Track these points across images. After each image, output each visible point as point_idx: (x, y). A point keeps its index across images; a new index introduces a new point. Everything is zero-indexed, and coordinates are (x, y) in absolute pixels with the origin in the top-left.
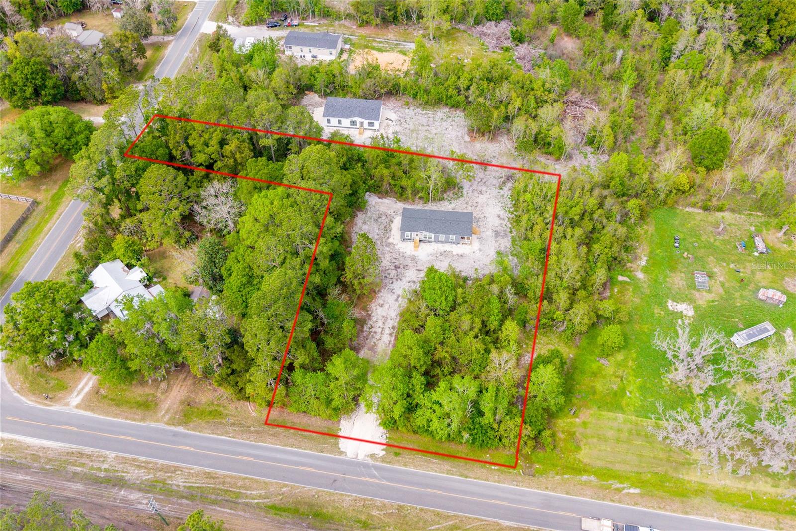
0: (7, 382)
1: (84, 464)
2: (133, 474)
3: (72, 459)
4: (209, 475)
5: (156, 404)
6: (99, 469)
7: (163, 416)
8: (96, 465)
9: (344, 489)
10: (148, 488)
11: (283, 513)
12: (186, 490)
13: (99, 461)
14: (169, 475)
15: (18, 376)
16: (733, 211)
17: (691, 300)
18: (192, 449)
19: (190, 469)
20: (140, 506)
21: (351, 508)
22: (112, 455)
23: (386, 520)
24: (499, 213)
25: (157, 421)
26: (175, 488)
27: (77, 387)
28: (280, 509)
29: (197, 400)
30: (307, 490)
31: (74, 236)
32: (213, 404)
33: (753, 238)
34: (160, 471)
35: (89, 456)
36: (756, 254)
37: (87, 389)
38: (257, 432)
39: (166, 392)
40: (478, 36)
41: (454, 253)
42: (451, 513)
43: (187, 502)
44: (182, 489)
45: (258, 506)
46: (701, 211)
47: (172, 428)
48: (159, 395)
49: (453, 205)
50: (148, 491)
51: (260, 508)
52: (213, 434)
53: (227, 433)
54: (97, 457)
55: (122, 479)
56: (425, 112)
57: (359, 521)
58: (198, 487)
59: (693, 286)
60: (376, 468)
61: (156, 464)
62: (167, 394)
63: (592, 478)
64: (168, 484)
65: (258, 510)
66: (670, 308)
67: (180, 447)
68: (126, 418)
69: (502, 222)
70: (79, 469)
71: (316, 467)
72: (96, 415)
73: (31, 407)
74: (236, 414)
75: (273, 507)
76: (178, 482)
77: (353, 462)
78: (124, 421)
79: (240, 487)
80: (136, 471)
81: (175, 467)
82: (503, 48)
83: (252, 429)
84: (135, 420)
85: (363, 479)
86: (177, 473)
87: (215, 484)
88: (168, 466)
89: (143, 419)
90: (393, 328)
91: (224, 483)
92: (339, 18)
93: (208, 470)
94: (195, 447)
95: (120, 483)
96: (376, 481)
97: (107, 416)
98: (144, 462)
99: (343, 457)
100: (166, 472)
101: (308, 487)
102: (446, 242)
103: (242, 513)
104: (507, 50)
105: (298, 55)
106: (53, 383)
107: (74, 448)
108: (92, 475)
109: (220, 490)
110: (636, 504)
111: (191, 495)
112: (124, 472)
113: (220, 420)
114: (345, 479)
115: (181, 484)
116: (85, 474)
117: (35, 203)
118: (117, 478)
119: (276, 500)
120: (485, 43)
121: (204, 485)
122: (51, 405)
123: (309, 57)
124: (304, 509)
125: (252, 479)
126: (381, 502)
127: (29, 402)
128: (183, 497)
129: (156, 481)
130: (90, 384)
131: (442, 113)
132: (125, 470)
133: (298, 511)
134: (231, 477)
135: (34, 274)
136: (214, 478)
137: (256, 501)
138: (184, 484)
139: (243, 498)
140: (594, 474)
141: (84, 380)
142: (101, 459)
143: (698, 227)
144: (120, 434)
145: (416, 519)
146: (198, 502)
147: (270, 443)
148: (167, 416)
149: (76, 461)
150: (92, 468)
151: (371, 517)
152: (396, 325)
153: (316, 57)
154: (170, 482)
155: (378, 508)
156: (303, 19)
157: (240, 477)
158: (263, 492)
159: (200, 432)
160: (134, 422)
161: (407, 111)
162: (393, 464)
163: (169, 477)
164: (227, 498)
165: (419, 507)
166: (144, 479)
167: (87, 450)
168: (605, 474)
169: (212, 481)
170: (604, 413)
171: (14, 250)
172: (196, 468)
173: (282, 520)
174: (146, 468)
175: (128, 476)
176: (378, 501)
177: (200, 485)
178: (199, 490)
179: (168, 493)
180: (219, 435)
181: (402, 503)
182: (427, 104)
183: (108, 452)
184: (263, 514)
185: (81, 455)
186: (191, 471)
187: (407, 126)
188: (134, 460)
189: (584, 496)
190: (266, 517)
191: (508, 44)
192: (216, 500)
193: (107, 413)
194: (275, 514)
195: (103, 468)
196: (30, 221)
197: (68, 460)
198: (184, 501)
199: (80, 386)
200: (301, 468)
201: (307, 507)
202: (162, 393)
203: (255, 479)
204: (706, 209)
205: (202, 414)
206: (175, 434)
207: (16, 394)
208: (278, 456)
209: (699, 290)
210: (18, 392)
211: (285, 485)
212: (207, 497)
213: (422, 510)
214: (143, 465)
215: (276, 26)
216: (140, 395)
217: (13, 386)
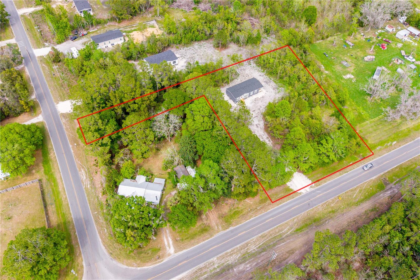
0: (127, 267)
1: (206, 272)
2: (231, 260)
3: (199, 274)
4: (263, 237)
5: (209, 226)
6: (215, 269)
7: (218, 228)
8: (212, 268)
9: (315, 205)
10: (243, 260)
11: (303, 229)
12: (259, 249)
13: (211, 266)
14: (246, 248)
15: (129, 261)
16: (331, 36)
17: (349, 73)
18: (245, 232)
19: (252, 240)
20: (248, 269)
21: (324, 209)
22: (215, 259)
23: (338, 205)
24: (259, 74)
25: (218, 232)
26: (253, 252)
27: (165, 245)
28: (300, 229)
29: (224, 213)
30: (303, 215)
31: (82, 184)
32: (231, 210)
33: (346, 42)
34: (241, 250)
35: (205, 267)
36: (351, 47)
37: (171, 242)
38: (262, 208)
39: (207, 219)
40: (177, 8)
41: (259, 98)
42: (355, 187)
43: (264, 253)
44: (257, 250)
45: (292, 234)
46: (322, 41)
47: (228, 230)
48: (205, 222)
49: (239, 80)
50: (244, 261)
51: (293, 234)
52: (246, 220)
53: (251, 217)
54: (209, 265)
55: (229, 265)
56: (188, 48)
57: (330, 212)
58: (262, 244)
59: (345, 67)
60: (317, 190)
61: (237, 248)
62: (209, 219)
63: (379, 147)
64: (250, 252)
65: (293, 235)
66: (345, 78)
67: (239, 235)
68: (204, 240)
69: (263, 77)
70: (206, 276)
71: (297, 204)
72: (188, 249)
73: (153, 268)
74: (245, 207)
75: (297, 230)
76: (253, 248)
77: (308, 193)
78: (204, 242)
79: (278, 232)
80: (231, 257)
81: (246, 244)
82: (193, 9)
83: (258, 208)
84: (208, 238)
85: (317, 196)
86: (249, 245)
87: (268, 238)
88: (243, 245)
89: (211, 236)
90: (267, 138)
91: (271, 235)
92: (105, 22)
93: (260, 235)
94: (245, 230)
95: (229, 267)
96: (322, 194)
97: (194, 245)
98: (231, 251)
99: (302, 195)
100: (244, 249)
101: (302, 213)
102: (254, 94)
103: (289, 241)
104: (195, 9)
105: (104, 47)
106: (150, 252)
107: (195, 269)
108: (214, 274)
109: (272, 239)
110: (400, 146)
111: (263, 249)
112: (227, 262)
113: (242, 214)
114: (311, 201)
115: (254, 248)
116: (210, 275)
117: (40, 181)
118: (226, 266)
119: (295, 227)
120: (183, 10)
121: (264, 242)
122: (163, 261)
123: (110, 46)
124: (308, 222)
125: (280, 226)
126: (331, 200)
127: (149, 267)
128: (261, 252)
129: (244, 255)
130: (170, 239)
131: (196, 45)
132: (226, 261)
133: (307, 225)
134: (272, 231)
135: (81, 213)
136: (266, 236)
137: (289, 232)
138: (256, 247)
139: (283, 235)
140: (378, 145)
141: (165, 240)
142: (212, 264)
143: (326, 46)
144: (209, 248)
145: (347, 197)
146: (269, 250)
147: (272, 208)
148: (220, 227)
149: (201, 273)
150: (211, 271)
151: (332, 208)
152: (267, 136)
153: (114, 45)
154: (250, 251)
155: (333, 203)
156: (88, 30)
157: (275, 228)
158: (288, 227)
159: (241, 223)
160: (209, 240)
161: (181, 51)
162: (321, 185)
163: (247, 249)
164: (277, 240)
165: (344, 192)
166: (237, 258)
167: (202, 265)
168: (381, 143)
169: (266, 238)
170: (362, 124)
171: (54, 209)
172: (255, 238)
173: (305, 232)
174: (234, 253)
175: (230, 262)
176: (330, 200)
177: (263, 243)
178: (264, 245)
179: (254, 255)
180: (249, 219)
181: (338, 195)
182: (186, 45)
183: (212, 259)
184: (296, 235)
185: (201, 269)
186: (254, 240)
187: (187, 57)
188: (226, 254)
189: (385, 153)
190: (299, 235)
191: (193, 6)
192: (274, 243)
193: (193, 245)
194: (301, 232)
195: (216, 267)
196: (46, 191)
197: (197, 276)
198: (263, 253)
199: (166, 243)
200: (293, 208)
201: (309, 221)
202: (206, 220)
203: (281, 225)
204: (323, 39)
205: (231, 217)
206: (232, 231)
207: (139, 268)
208: (280, 210)
209: (347, 68)
210: (139, 267)
211: (294, 219)
212: (270, 246)
213: (346, 193)
214: (232, 253)
215: (76, 38)
216: (197, 228)
217: (133, 266)
